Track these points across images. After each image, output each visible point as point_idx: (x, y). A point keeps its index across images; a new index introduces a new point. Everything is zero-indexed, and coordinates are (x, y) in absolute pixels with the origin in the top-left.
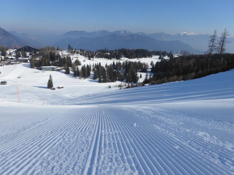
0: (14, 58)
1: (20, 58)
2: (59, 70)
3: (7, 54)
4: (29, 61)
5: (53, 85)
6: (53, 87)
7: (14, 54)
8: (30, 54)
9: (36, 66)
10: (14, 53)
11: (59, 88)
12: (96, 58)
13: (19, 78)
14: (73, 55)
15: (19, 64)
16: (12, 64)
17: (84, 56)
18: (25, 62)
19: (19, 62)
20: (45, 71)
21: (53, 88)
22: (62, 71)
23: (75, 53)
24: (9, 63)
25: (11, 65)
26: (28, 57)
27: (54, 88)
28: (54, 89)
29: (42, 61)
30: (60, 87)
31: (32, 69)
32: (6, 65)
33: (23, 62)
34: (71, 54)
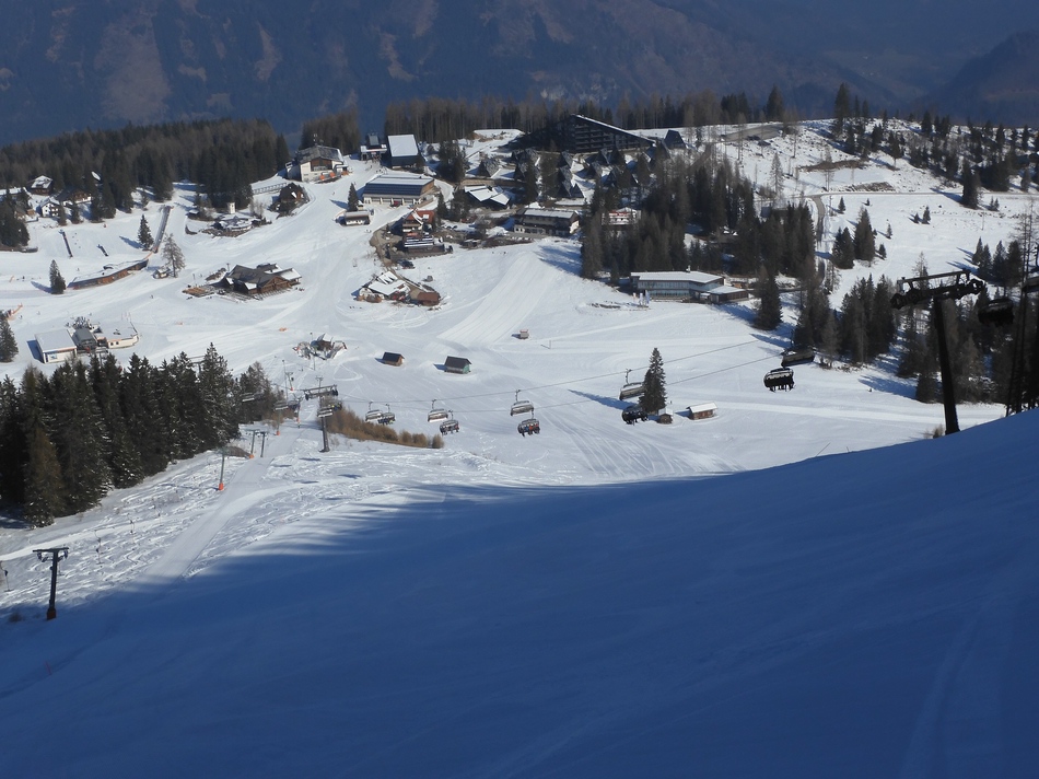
0: (502, 199)
1: (534, 208)
2: (722, 301)
3: (468, 165)
4: (575, 226)
5: (663, 400)
6: (664, 406)
7: (501, 172)
8: (588, 173)
9: (606, 266)
10: (506, 160)
11: (690, 415)
12: (1024, 188)
13: (519, 337)
14: (861, 167)
15: (523, 242)
16: (493, 242)
17: (937, 172)
18: (554, 235)
19: (527, 231)
20: (652, 303)
21: (661, 412)
22: (742, 303)
23: (875, 148)
24: (476, 239)
25: (485, 246)
26: (576, 193)
27: (666, 415)
28: (667, 419)
29: (643, 238)
30: (694, 410)
31: (588, 281)
32: (464, 245)
33: (548, 234)
34: (850, 157)
